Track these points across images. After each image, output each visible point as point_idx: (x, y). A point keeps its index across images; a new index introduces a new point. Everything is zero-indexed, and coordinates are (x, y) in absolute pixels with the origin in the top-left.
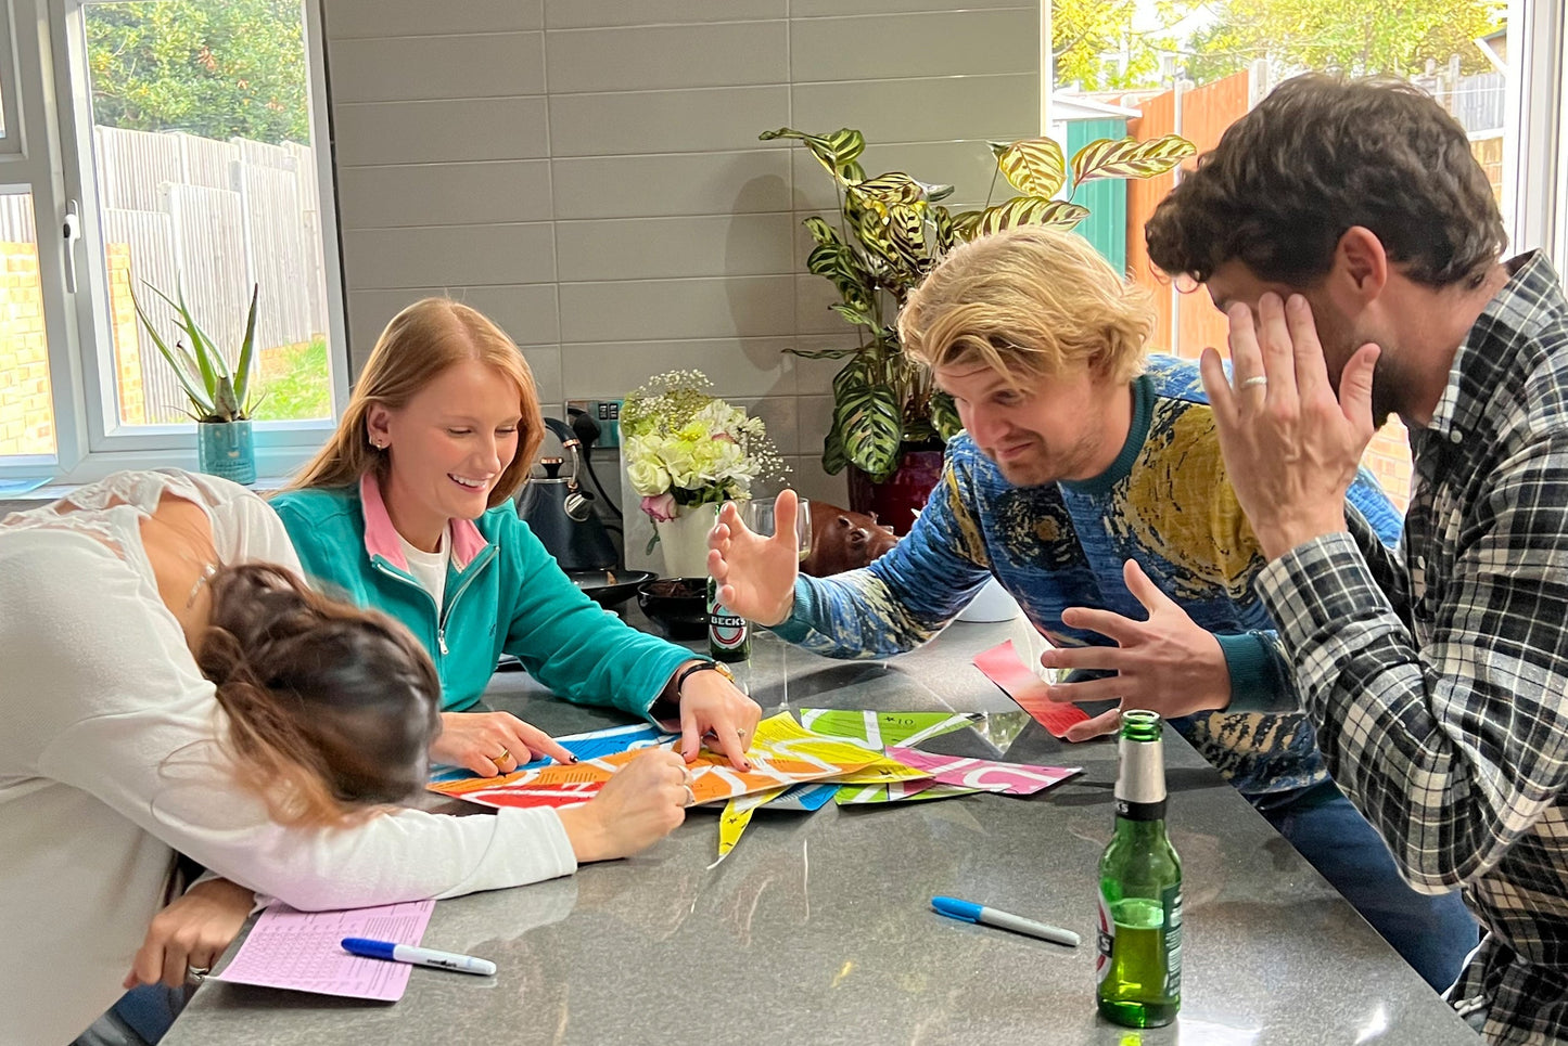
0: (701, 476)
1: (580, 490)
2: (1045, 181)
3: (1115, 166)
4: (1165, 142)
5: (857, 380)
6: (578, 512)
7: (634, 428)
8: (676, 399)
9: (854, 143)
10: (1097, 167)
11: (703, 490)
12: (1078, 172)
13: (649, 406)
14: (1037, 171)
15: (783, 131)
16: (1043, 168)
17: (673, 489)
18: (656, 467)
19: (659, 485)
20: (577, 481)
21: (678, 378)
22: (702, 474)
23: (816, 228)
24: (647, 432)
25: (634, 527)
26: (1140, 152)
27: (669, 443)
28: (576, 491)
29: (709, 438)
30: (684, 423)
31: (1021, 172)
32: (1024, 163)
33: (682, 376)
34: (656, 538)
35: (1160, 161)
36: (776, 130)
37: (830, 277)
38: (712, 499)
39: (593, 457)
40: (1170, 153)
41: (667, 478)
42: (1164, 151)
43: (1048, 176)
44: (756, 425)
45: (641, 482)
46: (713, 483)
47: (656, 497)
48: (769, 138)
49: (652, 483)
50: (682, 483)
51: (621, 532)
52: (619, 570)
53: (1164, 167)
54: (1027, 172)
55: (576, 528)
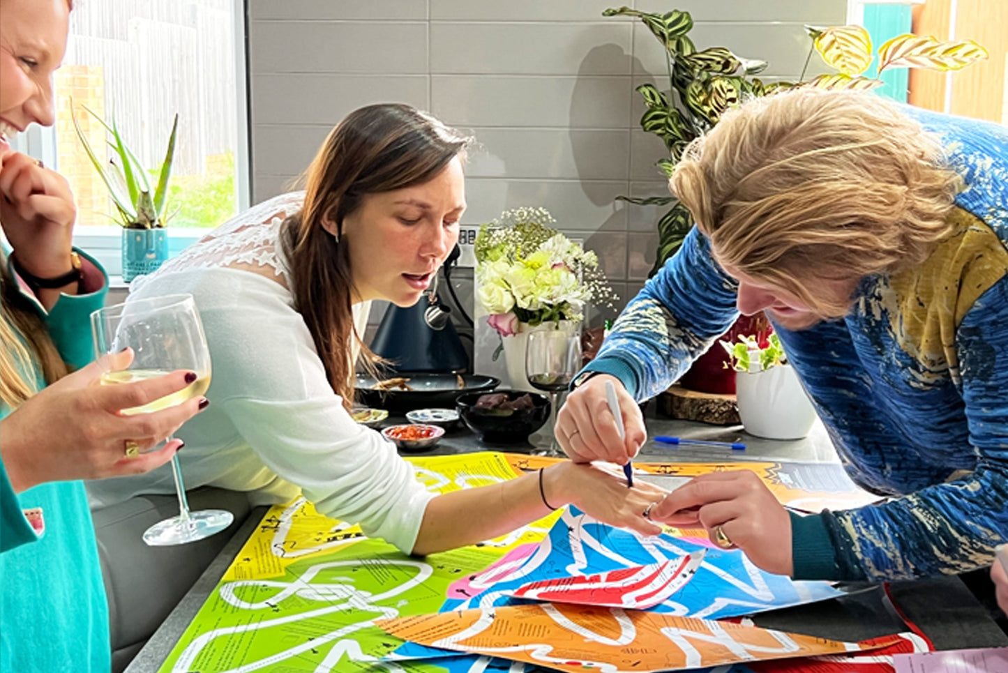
0: (541, 299)
1: (439, 304)
2: (854, 60)
3: (918, 59)
4: (962, 45)
5: (679, 224)
6: (436, 322)
7: (486, 255)
8: (523, 231)
9: (684, 22)
10: (902, 56)
11: (541, 311)
12: (884, 59)
13: (499, 237)
14: (848, 52)
15: (622, 11)
16: (852, 49)
17: (516, 309)
18: (503, 290)
19: (504, 305)
20: (437, 295)
21: (526, 214)
22: (541, 298)
23: (648, 93)
24: (497, 258)
25: (483, 338)
26: (940, 50)
27: (517, 270)
28: (436, 304)
29: (550, 267)
30: (529, 252)
31: (834, 51)
32: (836, 45)
33: (529, 212)
34: (501, 348)
35: (956, 60)
36: (618, 8)
37: (660, 135)
38: (550, 318)
39: (452, 275)
40: (966, 55)
41: (511, 299)
42: (960, 52)
43: (857, 56)
44: (590, 258)
45: (489, 302)
46: (551, 306)
47: (500, 315)
48: (612, 15)
49: (499, 303)
50: (524, 304)
51: (472, 339)
52: (468, 373)
53: (959, 65)
54: (839, 52)
55: (434, 335)
